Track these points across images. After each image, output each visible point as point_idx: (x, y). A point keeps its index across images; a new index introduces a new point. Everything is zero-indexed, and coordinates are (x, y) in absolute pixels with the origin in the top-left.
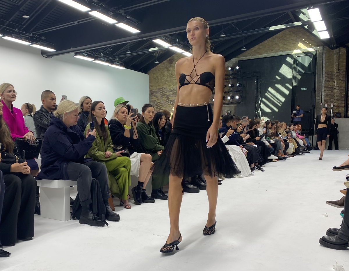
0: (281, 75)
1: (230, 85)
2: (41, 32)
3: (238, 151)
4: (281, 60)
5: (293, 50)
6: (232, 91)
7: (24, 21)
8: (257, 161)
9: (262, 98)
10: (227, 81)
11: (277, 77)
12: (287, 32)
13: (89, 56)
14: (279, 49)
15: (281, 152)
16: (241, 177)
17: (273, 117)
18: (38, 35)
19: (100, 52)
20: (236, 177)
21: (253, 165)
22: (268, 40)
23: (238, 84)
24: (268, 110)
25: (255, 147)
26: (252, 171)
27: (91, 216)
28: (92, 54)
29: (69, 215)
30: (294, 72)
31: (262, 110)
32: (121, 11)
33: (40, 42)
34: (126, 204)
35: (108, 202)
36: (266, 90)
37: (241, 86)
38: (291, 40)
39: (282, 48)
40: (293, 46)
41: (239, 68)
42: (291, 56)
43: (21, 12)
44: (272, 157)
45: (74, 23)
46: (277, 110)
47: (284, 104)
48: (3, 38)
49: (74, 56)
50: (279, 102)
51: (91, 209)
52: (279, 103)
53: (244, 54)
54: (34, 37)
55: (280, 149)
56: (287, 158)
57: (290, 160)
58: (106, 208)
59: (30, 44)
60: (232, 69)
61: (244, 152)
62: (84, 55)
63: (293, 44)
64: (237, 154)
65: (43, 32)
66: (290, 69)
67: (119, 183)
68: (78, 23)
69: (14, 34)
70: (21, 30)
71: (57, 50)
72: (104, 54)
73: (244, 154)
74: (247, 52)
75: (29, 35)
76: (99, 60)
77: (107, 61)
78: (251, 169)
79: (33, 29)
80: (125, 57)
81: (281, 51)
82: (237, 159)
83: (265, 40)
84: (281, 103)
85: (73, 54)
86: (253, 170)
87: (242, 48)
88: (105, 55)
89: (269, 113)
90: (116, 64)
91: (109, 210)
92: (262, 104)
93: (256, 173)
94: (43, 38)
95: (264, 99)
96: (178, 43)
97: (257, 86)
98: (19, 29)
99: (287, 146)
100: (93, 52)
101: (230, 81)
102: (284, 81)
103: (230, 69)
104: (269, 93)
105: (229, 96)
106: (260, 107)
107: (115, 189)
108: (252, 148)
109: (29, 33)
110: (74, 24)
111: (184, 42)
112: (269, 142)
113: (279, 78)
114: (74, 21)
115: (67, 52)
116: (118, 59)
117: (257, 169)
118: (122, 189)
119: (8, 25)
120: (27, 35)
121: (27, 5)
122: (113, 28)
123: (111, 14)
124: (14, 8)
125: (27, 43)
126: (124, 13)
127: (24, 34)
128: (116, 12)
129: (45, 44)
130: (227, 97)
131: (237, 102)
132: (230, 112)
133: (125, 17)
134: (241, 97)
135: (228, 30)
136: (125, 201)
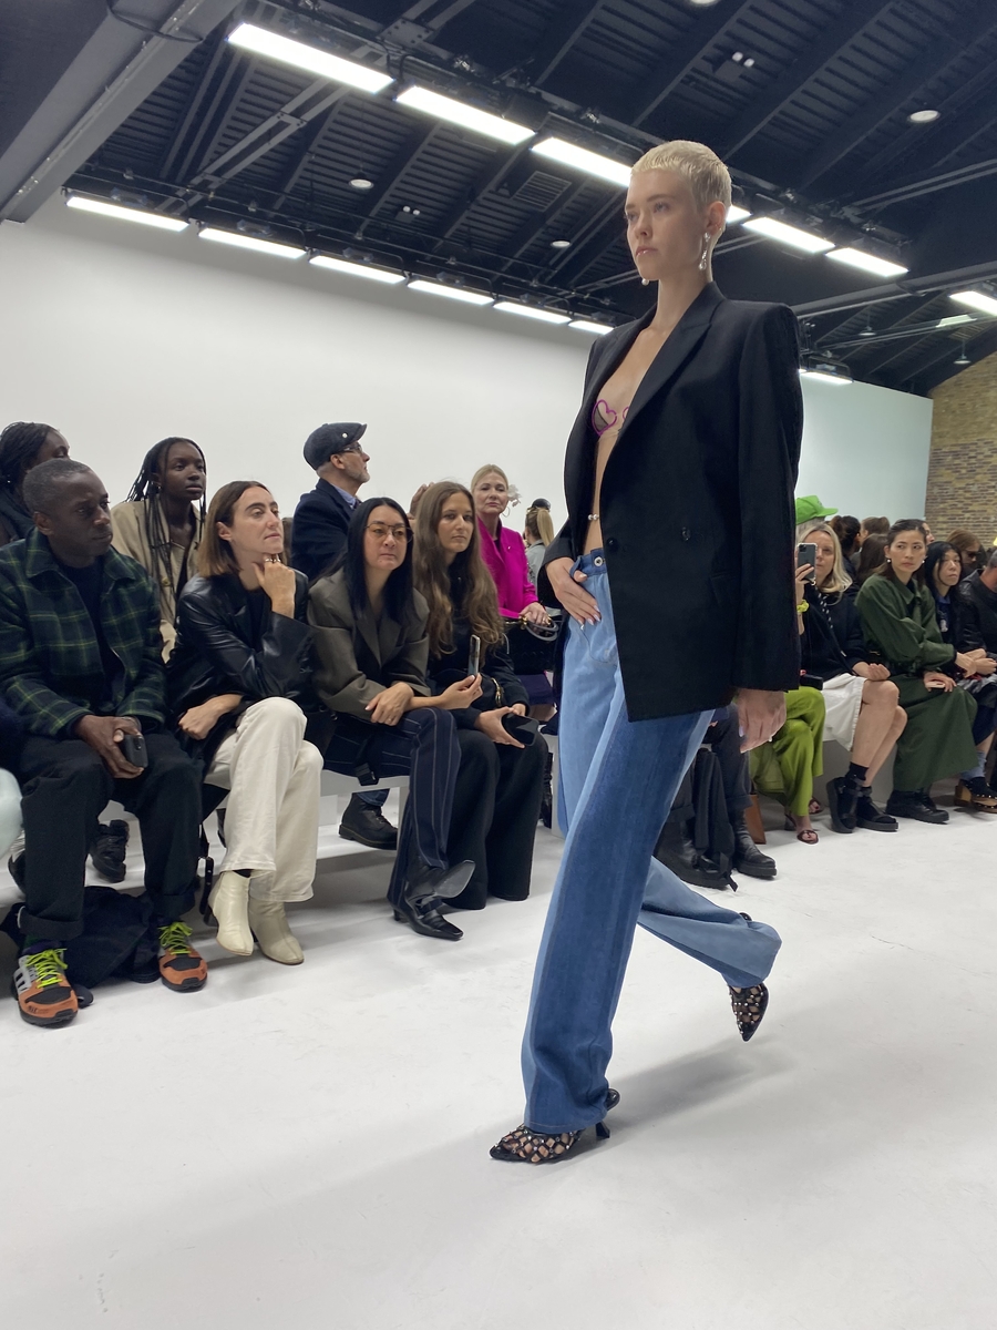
2: (601, 284)
7: (555, 256)
18: (592, 294)
27: (688, 855)
32: (849, 212)
33: (598, 313)
34: (804, 829)
35: (743, 819)
43: (550, 230)
48: (495, 306)
51: (690, 833)
54: (582, 301)
58: (737, 836)
59: (569, 319)
65: (607, 286)
67: (784, 762)
69: (526, 296)
70: (547, 279)
75: (567, 295)
79: (578, 277)
80: (854, 348)
91: (745, 843)
94: (608, 302)
98: (541, 280)
107: (773, 781)
109: (567, 289)
118: (794, 783)
119: (512, 270)
120: (562, 297)
121: (568, 208)
122: (819, 263)
123: (814, 224)
124: (532, 220)
125: (558, 319)
126: (859, 216)
127: (553, 293)
128: (832, 215)
129: (611, 318)
133: (858, 228)
136: (801, 819)
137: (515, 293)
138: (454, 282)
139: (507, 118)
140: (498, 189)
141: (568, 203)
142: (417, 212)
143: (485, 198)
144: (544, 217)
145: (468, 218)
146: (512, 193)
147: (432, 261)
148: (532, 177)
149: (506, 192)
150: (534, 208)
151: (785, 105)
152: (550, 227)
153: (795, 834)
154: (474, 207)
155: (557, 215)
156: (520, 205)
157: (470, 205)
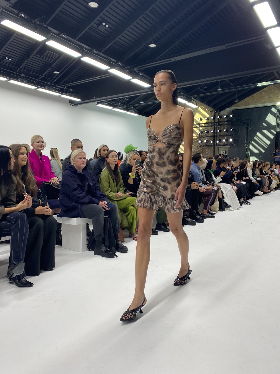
0: (267, 123)
1: (225, 130)
2: (69, 85)
3: (230, 188)
4: (267, 110)
5: (277, 102)
6: (226, 135)
7: (55, 76)
8: (245, 196)
9: (251, 142)
10: (223, 126)
11: (264, 124)
12: (272, 87)
13: (109, 105)
15: (266, 187)
16: (231, 211)
17: (261, 157)
18: (66, 88)
19: (118, 102)
21: (242, 200)
22: (257, 93)
23: (231, 130)
24: (256, 151)
25: (244, 185)
26: (241, 205)
27: (103, 249)
28: (112, 103)
29: (86, 247)
30: (278, 120)
31: (251, 151)
32: (135, 69)
33: (69, 93)
34: (134, 237)
35: (118, 236)
36: (255, 135)
37: (234, 131)
38: (276, 93)
39: (268, 100)
40: (277, 99)
41: (233, 116)
42: (275, 107)
43: (53, 68)
44: (258, 192)
46: (263, 151)
47: (269, 146)
48: (37, 89)
49: (97, 105)
50: (265, 144)
51: (104, 242)
52: (266, 146)
53: (237, 104)
54: (64, 89)
55: (265, 185)
56: (270, 192)
57: (273, 194)
58: (117, 241)
59: (60, 94)
60: (227, 117)
61: (234, 189)
63: (277, 97)
64: (228, 191)
65: (71, 85)
66: (275, 118)
67: (128, 219)
68: (100, 78)
69: (47, 87)
70: (53, 83)
71: (82, 100)
72: (122, 103)
73: (234, 191)
74: (239, 103)
75: (59, 87)
76: (117, 108)
77: (124, 109)
78: (240, 203)
79: (62, 82)
80: (138, 106)
81: (267, 102)
82: (228, 195)
83: (253, 93)
84: (267, 146)
85: (96, 103)
86: (241, 203)
87: (235, 99)
89: (257, 153)
90: (132, 112)
91: (119, 243)
92: (251, 146)
93: (244, 206)
94: (71, 90)
95: (253, 142)
96: (183, 95)
97: (247, 131)
98: (51, 83)
99: (271, 182)
100: (112, 102)
101: (226, 127)
102: (269, 127)
103: (225, 116)
104: (257, 137)
105: (224, 139)
106: (250, 149)
107: (125, 224)
108: (241, 186)
110: (96, 78)
111: (187, 94)
112: (256, 179)
113: (265, 125)
114: (97, 76)
115: (90, 102)
116: (133, 108)
117: (245, 202)
118: (131, 224)
119: (42, 79)
120: (58, 88)
121: (58, 62)
122: (128, 83)
123: (127, 72)
124: (47, 65)
125: (57, 94)
126: (138, 71)
127: (55, 87)
128: (131, 70)
129: (73, 95)
130: (223, 140)
131: (231, 144)
132: (225, 152)
133: (138, 74)
134: (234, 140)
135: (224, 85)
136: (133, 234)
137: (43, 86)
138: (24, 81)
139: (37, 33)
140: (36, 55)
141: (58, 61)
142: (10, 59)
143: (32, 57)
144: (51, 64)
145: (27, 62)
146: (40, 57)
147: (16, 74)
148: (47, 52)
149: (39, 56)
150: (48, 62)
151: (117, 39)
152: (52, 67)
153: (132, 238)
154: (29, 59)
155: (55, 64)
156: (43, 60)
157: (27, 59)
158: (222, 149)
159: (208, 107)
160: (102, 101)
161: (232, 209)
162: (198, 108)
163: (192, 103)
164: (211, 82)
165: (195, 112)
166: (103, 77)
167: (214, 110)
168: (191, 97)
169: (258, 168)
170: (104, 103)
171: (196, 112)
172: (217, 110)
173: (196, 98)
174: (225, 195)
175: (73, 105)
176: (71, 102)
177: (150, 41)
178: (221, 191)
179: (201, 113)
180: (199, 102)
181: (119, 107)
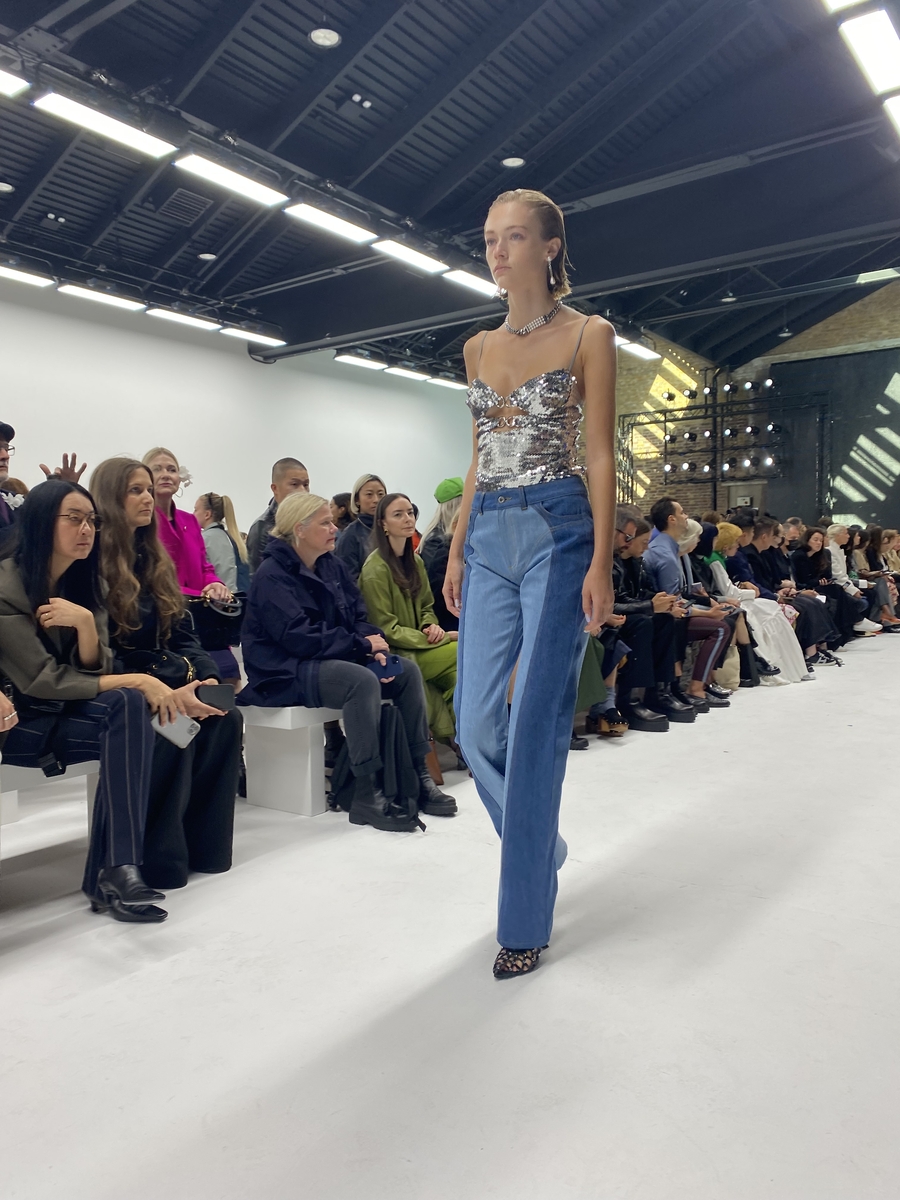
0: (889, 403)
1: (749, 430)
2: (247, 295)
3: (774, 614)
4: (888, 361)
6: (754, 445)
7: (202, 267)
8: (823, 639)
9: (839, 466)
10: (743, 417)
11: (879, 407)
13: (375, 356)
14: (880, 333)
15: (889, 609)
16: (780, 684)
17: (872, 515)
18: (239, 304)
19: (401, 347)
20: (768, 684)
21: (812, 651)
22: (851, 307)
23: (770, 427)
24: (856, 496)
26: (810, 667)
27: (379, 804)
28: (383, 350)
31: (837, 495)
32: (458, 240)
33: (245, 321)
35: (424, 764)
36: (852, 443)
37: (779, 432)
39: (886, 329)
41: (773, 385)
43: (197, 243)
44: (866, 625)
45: (334, 270)
46: (882, 497)
48: (148, 312)
49: (335, 356)
50: (887, 474)
51: (380, 783)
52: (887, 478)
53: (784, 346)
54: (230, 310)
55: (888, 604)
58: (421, 780)
59: (219, 326)
60: (756, 386)
61: (790, 616)
62: (361, 356)
64: (770, 621)
65: (252, 297)
68: (344, 272)
69: (177, 303)
70: (196, 290)
71: (290, 342)
72: (413, 350)
73: (787, 621)
74: (794, 342)
75: (216, 304)
76: (399, 367)
77: (422, 369)
78: (806, 661)
79: (225, 288)
81: (884, 337)
82: (769, 636)
83: (840, 308)
84: (891, 478)
85: (332, 351)
87: (781, 330)
88: (417, 352)
89: (860, 503)
90: (447, 378)
91: (428, 786)
92: (838, 479)
94: (253, 312)
95: (846, 468)
97: (823, 430)
98: (191, 290)
100: (384, 346)
101: (751, 418)
103: (748, 385)
104: (859, 452)
105: (748, 457)
106: (833, 489)
107: (445, 727)
109: (216, 299)
110: (333, 273)
111: (624, 317)
112: (857, 585)
113: (885, 412)
114: (335, 266)
115: (315, 348)
116: (449, 364)
117: (823, 659)
119: (162, 280)
120: (212, 306)
121: (211, 224)
122: (437, 283)
123: (430, 248)
124: (177, 236)
125: (210, 326)
126: (466, 244)
127: (204, 302)
128: (445, 242)
129: (259, 326)
130: (742, 461)
131: (769, 475)
132: (752, 500)
133: (466, 254)
134: (778, 462)
135: (743, 282)
137: (166, 301)
138: (104, 287)
139: (148, 132)
140: (142, 203)
141: (211, 220)
142: (62, 220)
143: (130, 211)
144: (189, 232)
145: (115, 228)
146: (157, 208)
147: (83, 267)
148: (175, 194)
149: (151, 206)
150: (179, 223)
151: (399, 145)
152: (194, 241)
154: (120, 219)
155: (201, 231)
156: (165, 219)
157: (116, 216)
158: (741, 492)
159: (692, 355)
160: (351, 344)
161: (784, 681)
162: (661, 360)
163: (642, 343)
164: (703, 274)
165: (651, 373)
166: (355, 266)
167: (712, 366)
168: (638, 324)
169: (859, 547)
170: (360, 351)
171: (655, 373)
172: (721, 365)
173: (652, 328)
174: (758, 636)
175: (261, 359)
176: (253, 350)
177: (503, 149)
178: (746, 623)
179: (669, 377)
180: (662, 342)
181: (407, 363)
